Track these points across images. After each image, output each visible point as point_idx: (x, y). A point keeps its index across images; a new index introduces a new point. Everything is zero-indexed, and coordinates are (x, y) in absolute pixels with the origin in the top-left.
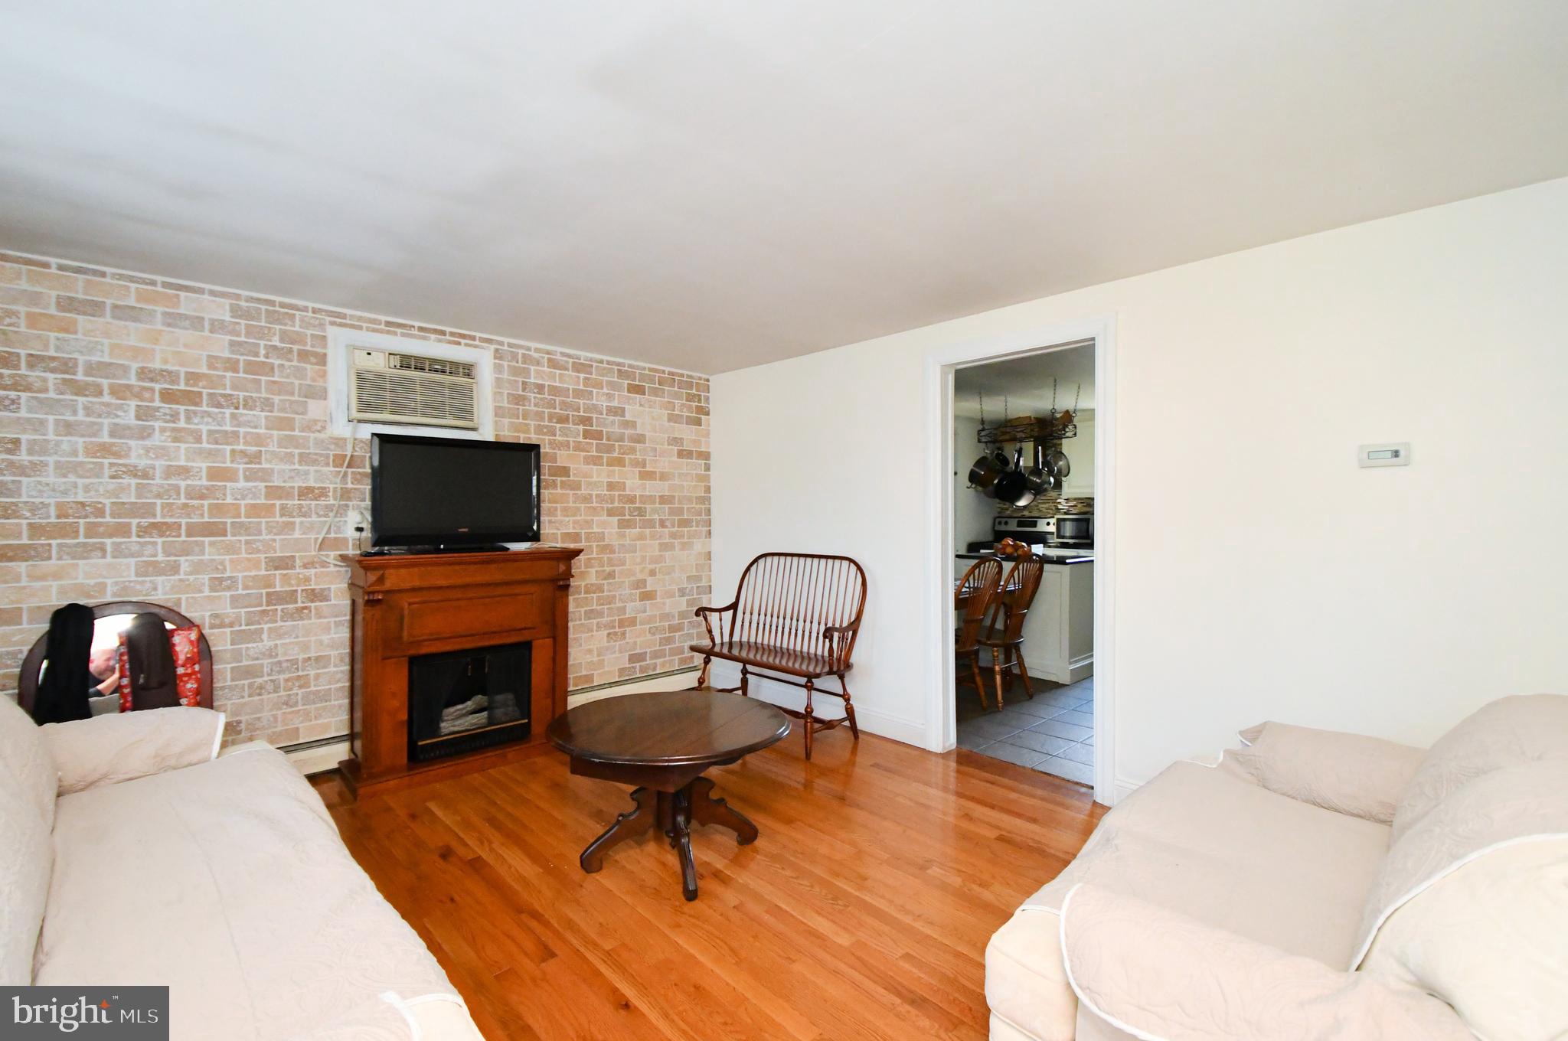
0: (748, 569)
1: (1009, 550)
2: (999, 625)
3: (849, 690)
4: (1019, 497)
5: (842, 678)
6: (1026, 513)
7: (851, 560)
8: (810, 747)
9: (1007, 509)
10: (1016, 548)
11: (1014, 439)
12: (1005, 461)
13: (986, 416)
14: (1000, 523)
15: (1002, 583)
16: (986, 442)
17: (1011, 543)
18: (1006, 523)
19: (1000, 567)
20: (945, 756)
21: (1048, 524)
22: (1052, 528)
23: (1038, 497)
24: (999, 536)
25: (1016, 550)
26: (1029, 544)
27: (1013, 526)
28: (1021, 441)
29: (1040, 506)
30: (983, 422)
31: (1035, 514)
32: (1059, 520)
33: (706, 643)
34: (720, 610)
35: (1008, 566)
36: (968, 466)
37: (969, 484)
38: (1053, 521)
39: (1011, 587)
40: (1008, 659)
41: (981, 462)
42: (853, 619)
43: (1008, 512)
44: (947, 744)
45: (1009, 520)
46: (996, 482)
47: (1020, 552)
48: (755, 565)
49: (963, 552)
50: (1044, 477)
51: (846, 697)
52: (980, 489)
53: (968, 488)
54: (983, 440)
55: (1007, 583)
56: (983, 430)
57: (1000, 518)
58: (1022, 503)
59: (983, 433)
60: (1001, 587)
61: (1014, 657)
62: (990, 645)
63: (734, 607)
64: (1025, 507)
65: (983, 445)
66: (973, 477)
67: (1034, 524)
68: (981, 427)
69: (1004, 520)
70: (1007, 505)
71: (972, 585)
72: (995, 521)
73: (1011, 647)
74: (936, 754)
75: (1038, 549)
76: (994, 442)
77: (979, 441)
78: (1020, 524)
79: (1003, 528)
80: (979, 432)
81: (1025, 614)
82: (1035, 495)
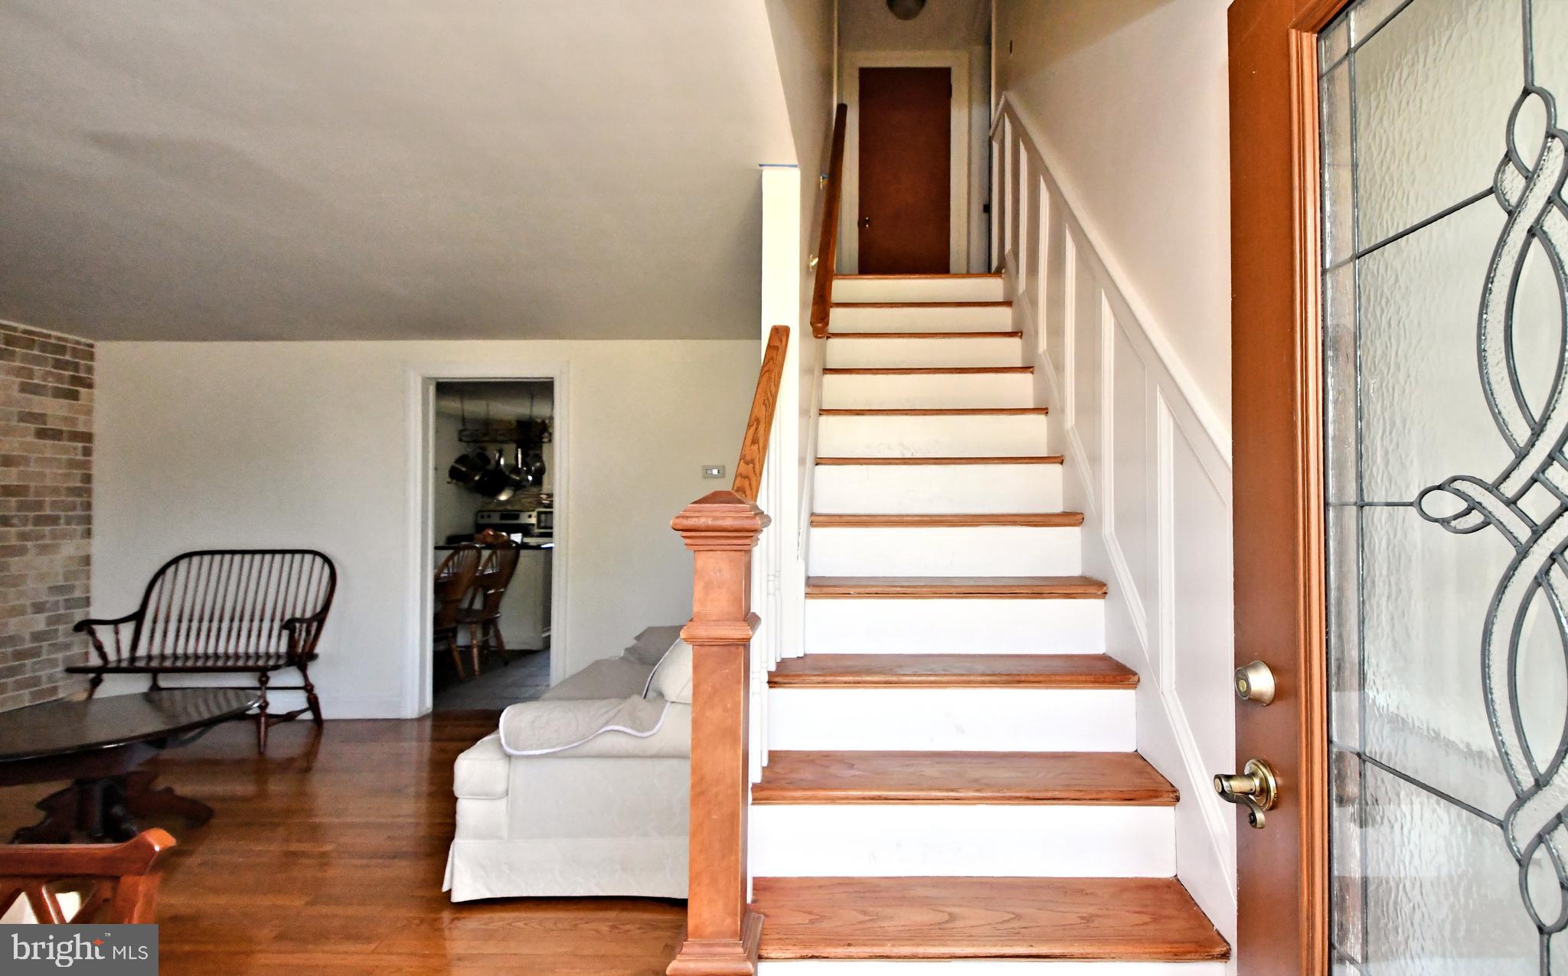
0: (162, 571)
1: (489, 540)
2: (478, 605)
3: (312, 679)
4: (500, 491)
5: (303, 670)
6: (509, 507)
7: (315, 553)
8: (265, 742)
9: (490, 503)
10: (497, 537)
11: (495, 441)
12: (487, 461)
13: (467, 415)
14: (482, 517)
15: (480, 568)
16: (468, 442)
17: (491, 533)
18: (489, 517)
19: (479, 557)
20: (420, 719)
21: (530, 516)
22: (533, 520)
23: (518, 492)
24: (480, 528)
25: (497, 539)
26: (509, 534)
27: (496, 519)
28: (503, 442)
29: (523, 500)
30: (464, 420)
31: (517, 507)
32: (539, 514)
33: (95, 660)
34: (115, 623)
35: (486, 553)
36: (450, 460)
37: (449, 480)
38: (534, 514)
39: (489, 571)
40: (486, 633)
41: (461, 460)
42: (318, 609)
43: (492, 507)
44: (424, 709)
45: (492, 514)
46: (477, 478)
47: (500, 540)
48: (172, 569)
49: (442, 543)
50: (523, 475)
51: (308, 688)
52: (461, 484)
53: (449, 483)
54: (465, 439)
55: (485, 567)
56: (465, 430)
57: (480, 513)
58: (503, 497)
59: (465, 433)
60: (479, 572)
61: (492, 633)
62: (468, 623)
63: (138, 617)
64: (507, 502)
65: (464, 444)
66: (454, 474)
67: (517, 517)
68: (461, 427)
69: (485, 514)
70: (489, 500)
71: (451, 571)
72: (477, 516)
73: (488, 621)
74: (412, 720)
75: (517, 538)
76: (475, 441)
77: (460, 440)
78: (503, 517)
79: (486, 521)
80: (461, 432)
81: (502, 593)
82: (515, 491)
